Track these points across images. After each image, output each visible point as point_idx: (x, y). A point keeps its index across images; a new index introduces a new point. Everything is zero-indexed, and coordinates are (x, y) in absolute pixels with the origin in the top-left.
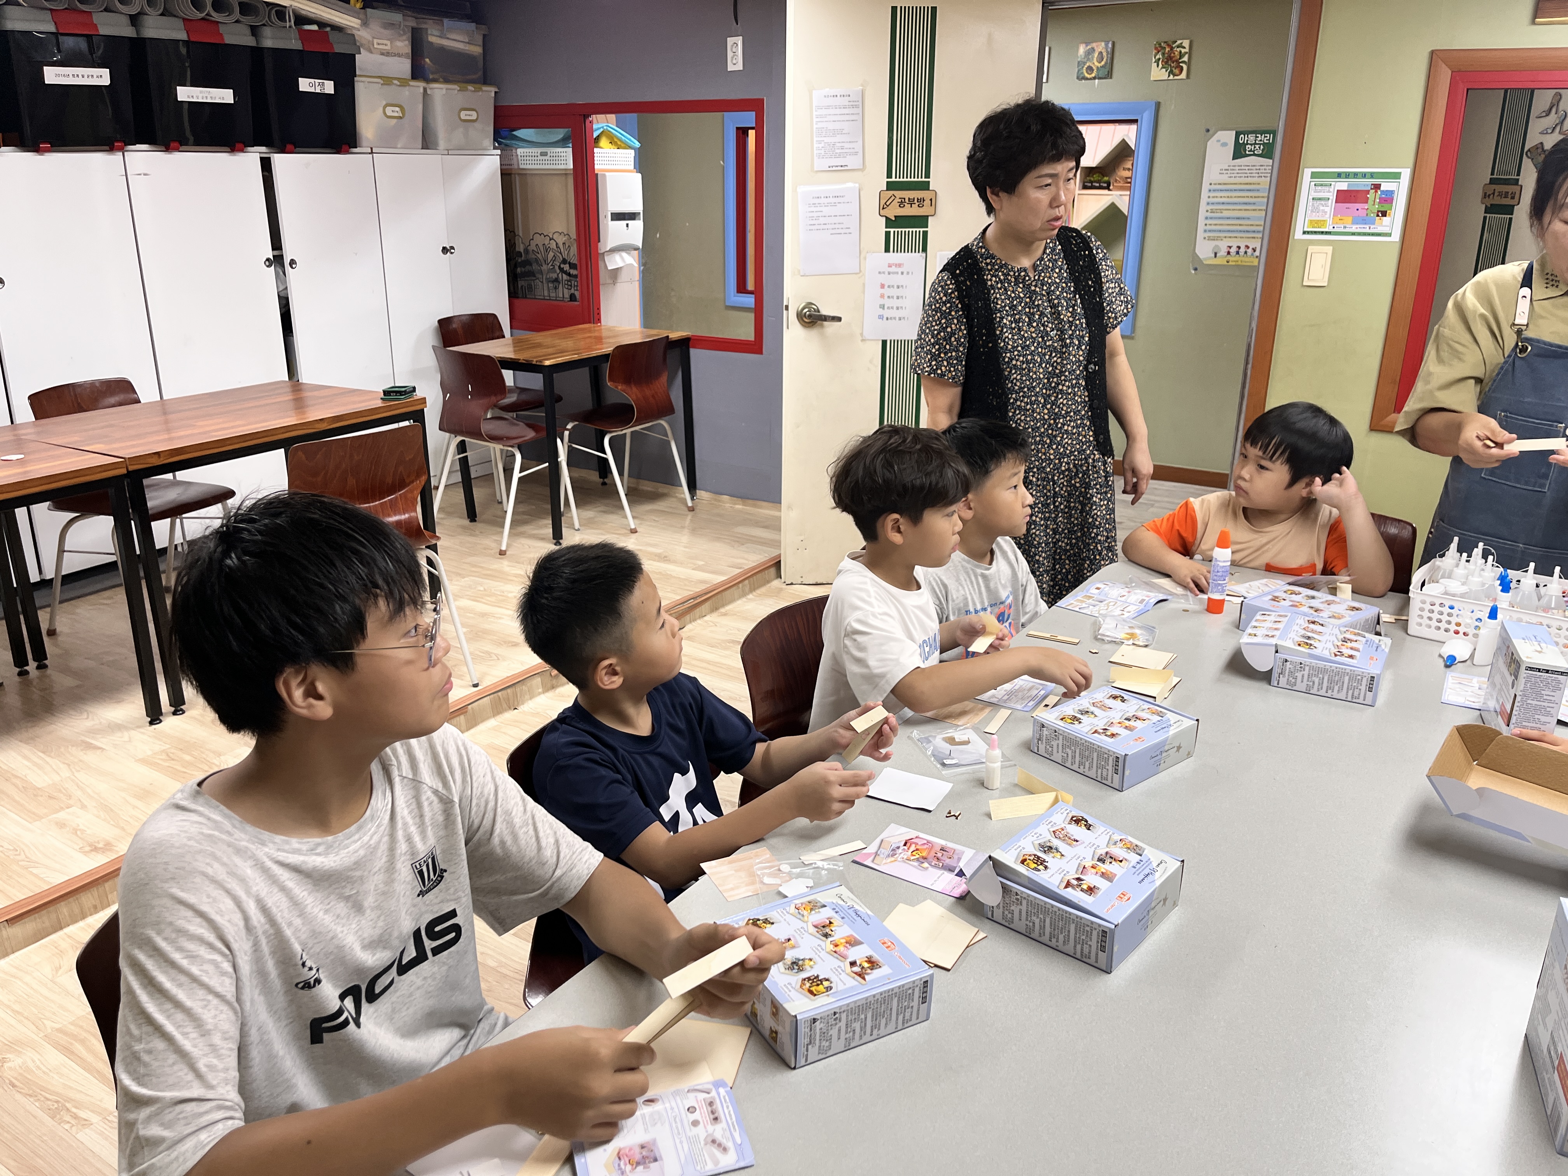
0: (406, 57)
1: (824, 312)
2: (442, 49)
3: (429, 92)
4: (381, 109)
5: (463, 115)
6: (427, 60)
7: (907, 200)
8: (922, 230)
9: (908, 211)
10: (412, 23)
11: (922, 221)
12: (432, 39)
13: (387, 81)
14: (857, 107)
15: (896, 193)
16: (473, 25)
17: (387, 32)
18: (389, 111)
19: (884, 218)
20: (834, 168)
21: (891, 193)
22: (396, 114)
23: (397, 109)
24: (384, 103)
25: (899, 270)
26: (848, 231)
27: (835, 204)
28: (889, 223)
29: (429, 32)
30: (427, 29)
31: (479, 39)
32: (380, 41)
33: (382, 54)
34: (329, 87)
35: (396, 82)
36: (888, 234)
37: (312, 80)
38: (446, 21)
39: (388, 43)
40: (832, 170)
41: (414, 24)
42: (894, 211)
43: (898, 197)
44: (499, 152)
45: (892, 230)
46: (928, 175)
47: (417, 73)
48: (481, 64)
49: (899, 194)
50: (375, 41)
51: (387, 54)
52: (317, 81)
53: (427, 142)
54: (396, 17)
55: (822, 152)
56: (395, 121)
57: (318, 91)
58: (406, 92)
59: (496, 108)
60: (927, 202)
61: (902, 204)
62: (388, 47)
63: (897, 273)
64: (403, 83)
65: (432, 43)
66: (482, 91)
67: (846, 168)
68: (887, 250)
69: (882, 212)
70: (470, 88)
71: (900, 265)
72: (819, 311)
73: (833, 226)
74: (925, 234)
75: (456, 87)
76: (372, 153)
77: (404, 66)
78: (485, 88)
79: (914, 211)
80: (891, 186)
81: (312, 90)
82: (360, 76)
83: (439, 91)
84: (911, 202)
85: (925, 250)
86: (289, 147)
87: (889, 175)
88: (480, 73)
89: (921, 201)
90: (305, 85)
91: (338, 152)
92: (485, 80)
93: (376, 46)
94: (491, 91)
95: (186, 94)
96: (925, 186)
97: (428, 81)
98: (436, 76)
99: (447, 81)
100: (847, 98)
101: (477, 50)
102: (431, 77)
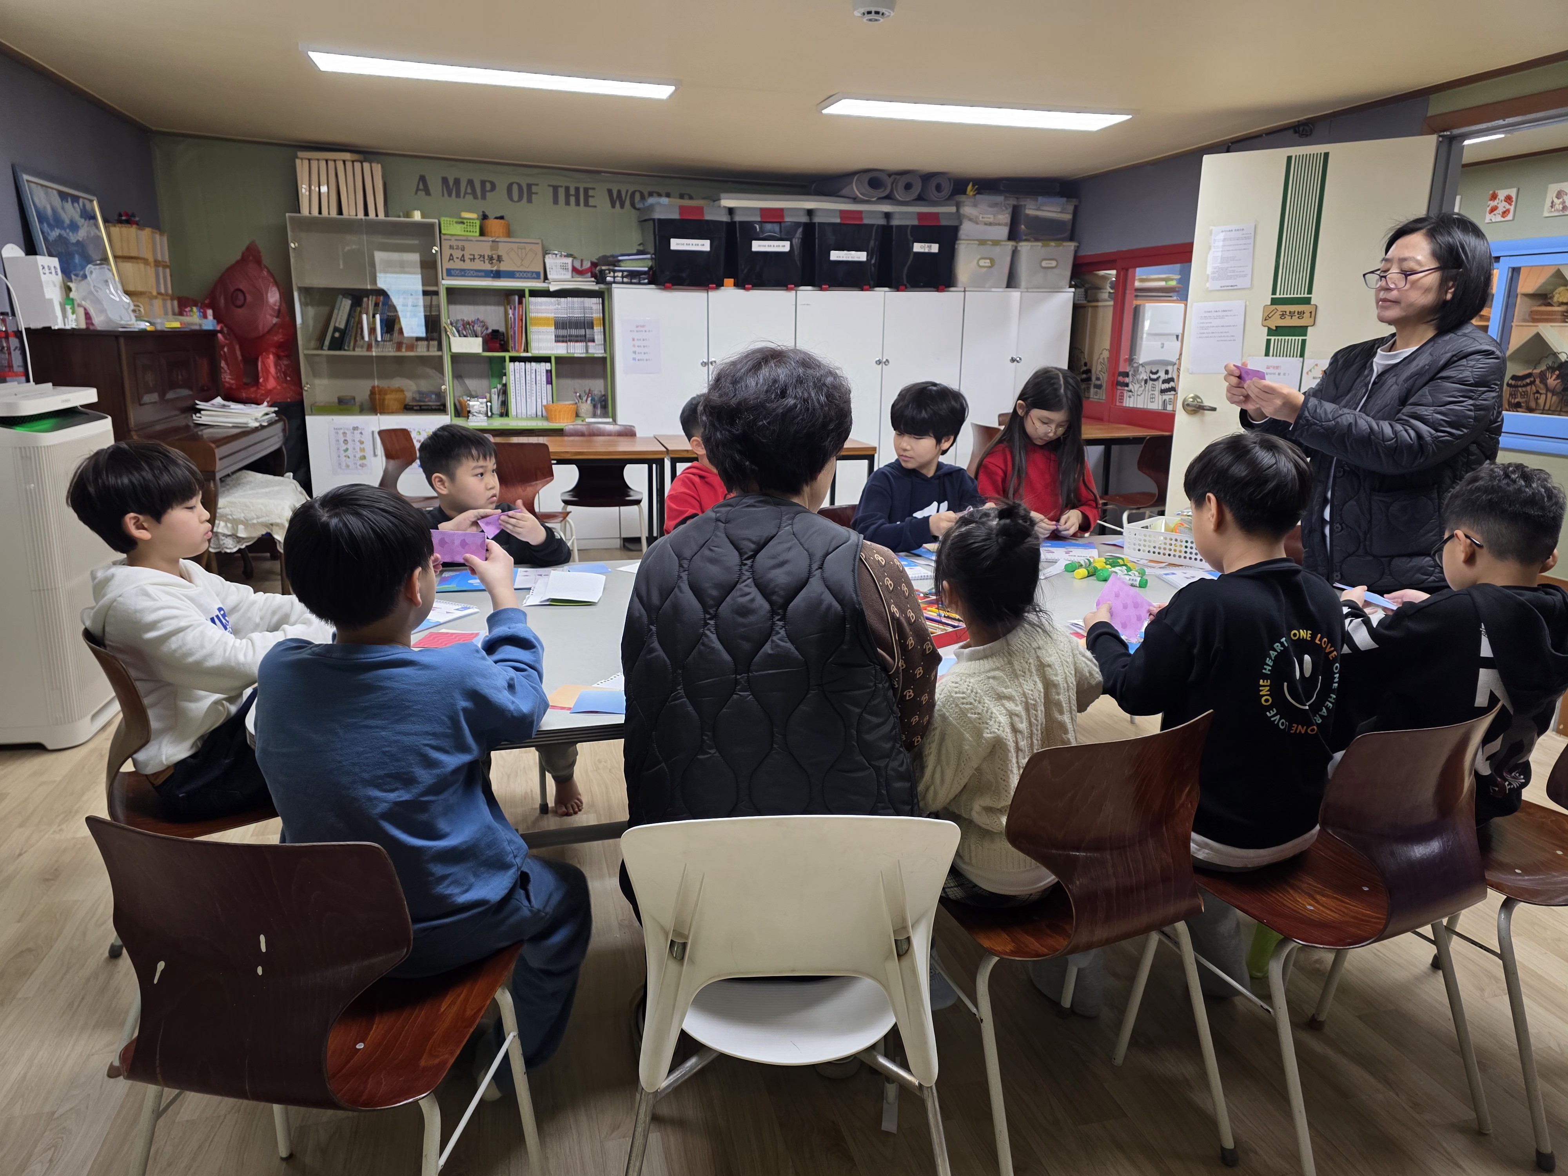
0: (1005, 225)
1: (1207, 403)
2: (1037, 218)
3: (1019, 248)
4: (976, 261)
5: (1044, 264)
6: (1023, 226)
7: (1288, 313)
8: (1301, 338)
9: (1288, 322)
10: (1012, 201)
11: (1302, 331)
12: (1028, 212)
13: (982, 242)
14: (1249, 238)
15: (1278, 307)
16: (1064, 199)
17: (991, 209)
18: (982, 263)
19: (1267, 328)
20: (1225, 288)
21: (1274, 307)
22: (987, 265)
23: (988, 261)
24: (979, 257)
25: (1277, 371)
26: (1232, 338)
27: (1223, 317)
28: (1271, 332)
29: (1027, 207)
30: (1025, 205)
31: (1071, 208)
32: (984, 216)
33: (986, 224)
34: (935, 248)
35: (990, 243)
36: (1268, 341)
37: (923, 244)
38: (1040, 199)
39: (992, 216)
40: (1224, 289)
41: (1015, 203)
42: (1274, 323)
43: (1280, 310)
44: (1073, 290)
45: (1273, 338)
46: (1310, 292)
47: (1013, 235)
48: (1069, 227)
49: (1281, 308)
50: (981, 216)
51: (990, 224)
52: (927, 244)
53: (1011, 282)
54: (1000, 199)
55: (1216, 275)
56: (985, 269)
57: (927, 251)
58: (998, 249)
59: (1076, 258)
60: (1307, 315)
61: (1283, 316)
62: (991, 220)
63: (1274, 374)
64: (996, 243)
65: (1028, 215)
66: (1064, 246)
67: (1235, 287)
68: (1267, 354)
69: (1266, 323)
70: (1053, 244)
71: (1277, 367)
72: (1202, 402)
73: (1222, 335)
74: (1304, 342)
75: (1040, 244)
76: (965, 291)
77: (1004, 231)
78: (1065, 244)
79: (1295, 322)
80: (1274, 302)
81: (922, 250)
82: (963, 240)
83: (1025, 248)
84: (1292, 314)
85: (1302, 355)
86: (901, 287)
87: (1274, 292)
88: (1067, 234)
89: (1301, 314)
90: (918, 247)
91: (938, 291)
92: (1071, 239)
93: (981, 219)
94: (1072, 245)
95: (836, 255)
96: (1307, 301)
97: (1021, 240)
98: (1028, 237)
99: (1037, 240)
100: (1241, 232)
101: (1068, 217)
102: (1024, 238)
